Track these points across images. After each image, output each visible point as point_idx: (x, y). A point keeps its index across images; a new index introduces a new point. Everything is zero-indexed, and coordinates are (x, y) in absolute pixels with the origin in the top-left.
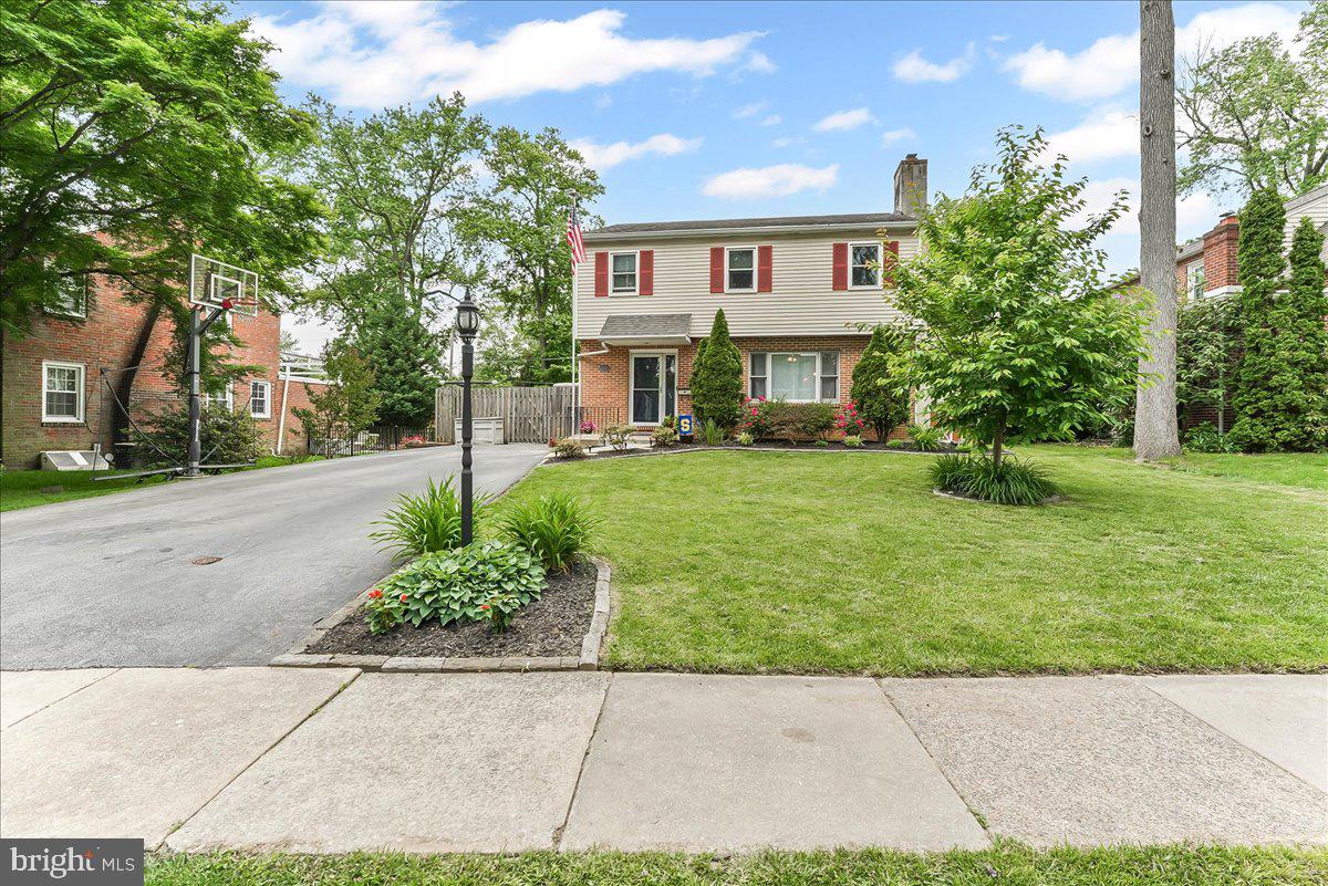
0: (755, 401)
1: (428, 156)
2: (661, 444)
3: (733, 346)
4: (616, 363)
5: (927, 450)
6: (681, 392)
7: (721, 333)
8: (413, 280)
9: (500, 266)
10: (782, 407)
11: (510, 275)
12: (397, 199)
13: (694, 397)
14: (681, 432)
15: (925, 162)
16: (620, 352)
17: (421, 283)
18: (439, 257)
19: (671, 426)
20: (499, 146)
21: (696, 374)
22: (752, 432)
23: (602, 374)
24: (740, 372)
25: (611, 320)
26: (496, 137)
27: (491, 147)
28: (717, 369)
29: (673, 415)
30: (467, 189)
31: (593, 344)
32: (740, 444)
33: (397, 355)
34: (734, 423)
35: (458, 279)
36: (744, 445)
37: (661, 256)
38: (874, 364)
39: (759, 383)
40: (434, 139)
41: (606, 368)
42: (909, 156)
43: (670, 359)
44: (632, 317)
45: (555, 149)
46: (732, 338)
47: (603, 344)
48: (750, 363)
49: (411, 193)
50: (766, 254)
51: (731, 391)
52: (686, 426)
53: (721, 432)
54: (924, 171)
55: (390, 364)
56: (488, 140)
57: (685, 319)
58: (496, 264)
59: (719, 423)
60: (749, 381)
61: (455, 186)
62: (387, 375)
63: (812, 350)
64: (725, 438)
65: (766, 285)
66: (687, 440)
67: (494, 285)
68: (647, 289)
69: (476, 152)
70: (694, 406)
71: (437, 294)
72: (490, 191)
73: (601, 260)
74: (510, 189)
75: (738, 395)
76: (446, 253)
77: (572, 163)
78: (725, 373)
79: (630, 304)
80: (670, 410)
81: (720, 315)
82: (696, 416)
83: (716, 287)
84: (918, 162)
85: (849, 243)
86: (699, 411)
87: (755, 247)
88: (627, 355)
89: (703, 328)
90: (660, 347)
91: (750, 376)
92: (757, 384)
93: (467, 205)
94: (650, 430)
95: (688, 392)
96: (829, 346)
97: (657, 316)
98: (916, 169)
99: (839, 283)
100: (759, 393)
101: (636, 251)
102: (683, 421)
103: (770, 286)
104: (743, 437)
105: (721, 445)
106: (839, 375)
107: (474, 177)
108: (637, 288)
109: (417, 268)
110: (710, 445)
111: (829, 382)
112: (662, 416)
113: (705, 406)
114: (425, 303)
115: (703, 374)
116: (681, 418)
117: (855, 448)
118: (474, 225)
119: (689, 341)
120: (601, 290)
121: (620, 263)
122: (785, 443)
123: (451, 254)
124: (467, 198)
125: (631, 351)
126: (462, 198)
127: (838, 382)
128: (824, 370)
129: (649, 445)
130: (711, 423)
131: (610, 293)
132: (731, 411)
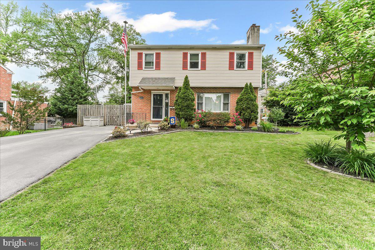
0: (200, 111)
1: (88, 29)
2: (162, 129)
3: (191, 90)
4: (146, 96)
5: (268, 132)
6: (171, 107)
7: (187, 85)
8: (85, 71)
9: (114, 67)
10: (210, 113)
11: (118, 71)
12: (78, 43)
13: (176, 109)
14: (171, 123)
15: (259, 26)
16: (148, 92)
17: (88, 72)
18: (95, 64)
19: (167, 121)
20: (113, 29)
21: (177, 101)
22: (199, 123)
23: (140, 100)
24: (194, 100)
25: (144, 79)
26: (112, 25)
27: (110, 29)
28: (186, 99)
29: (168, 116)
30: (103, 42)
31: (137, 88)
32: (195, 128)
33: (75, 94)
34: (191, 120)
35: (102, 71)
36: (196, 129)
37: (164, 55)
38: (246, 98)
39: (200, 104)
40: (90, 24)
41: (142, 98)
42: (253, 25)
43: (167, 95)
44: (152, 78)
45: (132, 32)
46: (191, 87)
47: (140, 88)
48: (197, 97)
49: (83, 42)
50: (204, 55)
51: (190, 107)
52: (173, 121)
53: (187, 124)
54: (259, 30)
55: (72, 97)
56: (109, 26)
57: (173, 79)
58: (113, 67)
59: (186, 120)
60: (197, 104)
61: (99, 41)
62: (71, 100)
63: (220, 93)
64: (189, 126)
65: (204, 67)
66: (173, 127)
67: (113, 74)
68: (158, 67)
69: (106, 30)
70: (176, 113)
71: (94, 76)
72: (110, 43)
73: (140, 55)
74: (118, 43)
75: (193, 109)
76: (97, 63)
77: (137, 36)
78: (189, 100)
79: (152, 73)
80: (167, 114)
81: (186, 78)
82: (177, 117)
83: (185, 67)
84: (256, 27)
85: (235, 52)
86: (178, 115)
87: (200, 52)
88: (150, 93)
89: (180, 83)
90: (163, 90)
91: (197, 102)
92: (199, 105)
93: (103, 47)
94: (159, 122)
95: (174, 108)
96: (226, 91)
97: (162, 78)
98: (256, 29)
99: (231, 67)
100: (200, 108)
101: (154, 52)
102: (172, 119)
103: (205, 68)
104: (196, 125)
105: (187, 129)
106: (229, 102)
107: (106, 38)
108: (154, 67)
109: (86, 67)
110: (183, 129)
111: (226, 104)
112: (164, 117)
113: (180, 113)
114: (89, 78)
115: (180, 101)
116: (171, 118)
117: (240, 130)
118: (105, 53)
119: (174, 88)
120: (140, 67)
121: (148, 57)
122: (212, 128)
123: (99, 63)
124: (103, 45)
125: (152, 91)
126: (102, 45)
127: (229, 105)
128: (224, 100)
129: (157, 129)
130: (183, 120)
131: (144, 69)
132: (190, 115)
